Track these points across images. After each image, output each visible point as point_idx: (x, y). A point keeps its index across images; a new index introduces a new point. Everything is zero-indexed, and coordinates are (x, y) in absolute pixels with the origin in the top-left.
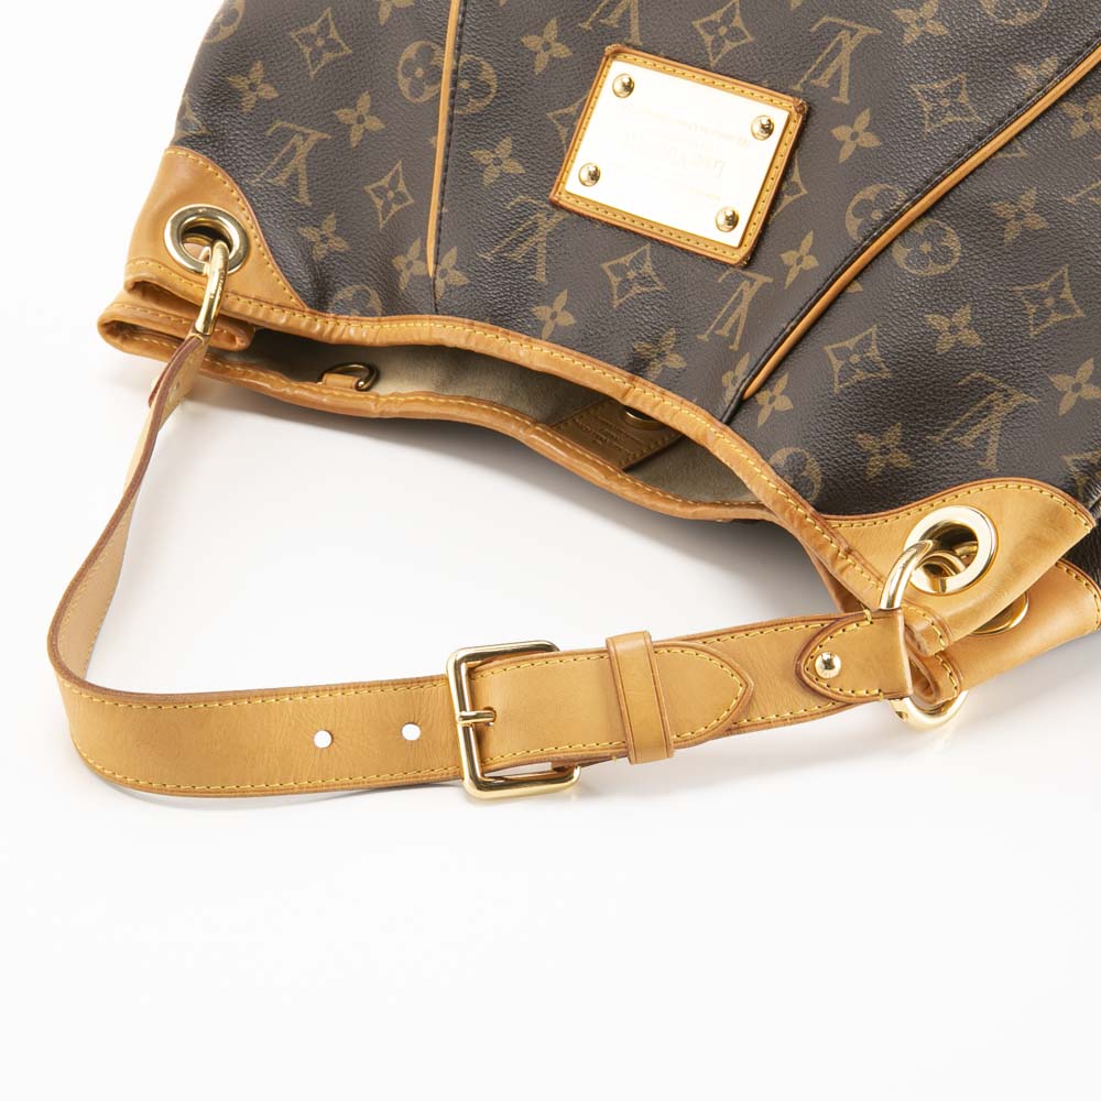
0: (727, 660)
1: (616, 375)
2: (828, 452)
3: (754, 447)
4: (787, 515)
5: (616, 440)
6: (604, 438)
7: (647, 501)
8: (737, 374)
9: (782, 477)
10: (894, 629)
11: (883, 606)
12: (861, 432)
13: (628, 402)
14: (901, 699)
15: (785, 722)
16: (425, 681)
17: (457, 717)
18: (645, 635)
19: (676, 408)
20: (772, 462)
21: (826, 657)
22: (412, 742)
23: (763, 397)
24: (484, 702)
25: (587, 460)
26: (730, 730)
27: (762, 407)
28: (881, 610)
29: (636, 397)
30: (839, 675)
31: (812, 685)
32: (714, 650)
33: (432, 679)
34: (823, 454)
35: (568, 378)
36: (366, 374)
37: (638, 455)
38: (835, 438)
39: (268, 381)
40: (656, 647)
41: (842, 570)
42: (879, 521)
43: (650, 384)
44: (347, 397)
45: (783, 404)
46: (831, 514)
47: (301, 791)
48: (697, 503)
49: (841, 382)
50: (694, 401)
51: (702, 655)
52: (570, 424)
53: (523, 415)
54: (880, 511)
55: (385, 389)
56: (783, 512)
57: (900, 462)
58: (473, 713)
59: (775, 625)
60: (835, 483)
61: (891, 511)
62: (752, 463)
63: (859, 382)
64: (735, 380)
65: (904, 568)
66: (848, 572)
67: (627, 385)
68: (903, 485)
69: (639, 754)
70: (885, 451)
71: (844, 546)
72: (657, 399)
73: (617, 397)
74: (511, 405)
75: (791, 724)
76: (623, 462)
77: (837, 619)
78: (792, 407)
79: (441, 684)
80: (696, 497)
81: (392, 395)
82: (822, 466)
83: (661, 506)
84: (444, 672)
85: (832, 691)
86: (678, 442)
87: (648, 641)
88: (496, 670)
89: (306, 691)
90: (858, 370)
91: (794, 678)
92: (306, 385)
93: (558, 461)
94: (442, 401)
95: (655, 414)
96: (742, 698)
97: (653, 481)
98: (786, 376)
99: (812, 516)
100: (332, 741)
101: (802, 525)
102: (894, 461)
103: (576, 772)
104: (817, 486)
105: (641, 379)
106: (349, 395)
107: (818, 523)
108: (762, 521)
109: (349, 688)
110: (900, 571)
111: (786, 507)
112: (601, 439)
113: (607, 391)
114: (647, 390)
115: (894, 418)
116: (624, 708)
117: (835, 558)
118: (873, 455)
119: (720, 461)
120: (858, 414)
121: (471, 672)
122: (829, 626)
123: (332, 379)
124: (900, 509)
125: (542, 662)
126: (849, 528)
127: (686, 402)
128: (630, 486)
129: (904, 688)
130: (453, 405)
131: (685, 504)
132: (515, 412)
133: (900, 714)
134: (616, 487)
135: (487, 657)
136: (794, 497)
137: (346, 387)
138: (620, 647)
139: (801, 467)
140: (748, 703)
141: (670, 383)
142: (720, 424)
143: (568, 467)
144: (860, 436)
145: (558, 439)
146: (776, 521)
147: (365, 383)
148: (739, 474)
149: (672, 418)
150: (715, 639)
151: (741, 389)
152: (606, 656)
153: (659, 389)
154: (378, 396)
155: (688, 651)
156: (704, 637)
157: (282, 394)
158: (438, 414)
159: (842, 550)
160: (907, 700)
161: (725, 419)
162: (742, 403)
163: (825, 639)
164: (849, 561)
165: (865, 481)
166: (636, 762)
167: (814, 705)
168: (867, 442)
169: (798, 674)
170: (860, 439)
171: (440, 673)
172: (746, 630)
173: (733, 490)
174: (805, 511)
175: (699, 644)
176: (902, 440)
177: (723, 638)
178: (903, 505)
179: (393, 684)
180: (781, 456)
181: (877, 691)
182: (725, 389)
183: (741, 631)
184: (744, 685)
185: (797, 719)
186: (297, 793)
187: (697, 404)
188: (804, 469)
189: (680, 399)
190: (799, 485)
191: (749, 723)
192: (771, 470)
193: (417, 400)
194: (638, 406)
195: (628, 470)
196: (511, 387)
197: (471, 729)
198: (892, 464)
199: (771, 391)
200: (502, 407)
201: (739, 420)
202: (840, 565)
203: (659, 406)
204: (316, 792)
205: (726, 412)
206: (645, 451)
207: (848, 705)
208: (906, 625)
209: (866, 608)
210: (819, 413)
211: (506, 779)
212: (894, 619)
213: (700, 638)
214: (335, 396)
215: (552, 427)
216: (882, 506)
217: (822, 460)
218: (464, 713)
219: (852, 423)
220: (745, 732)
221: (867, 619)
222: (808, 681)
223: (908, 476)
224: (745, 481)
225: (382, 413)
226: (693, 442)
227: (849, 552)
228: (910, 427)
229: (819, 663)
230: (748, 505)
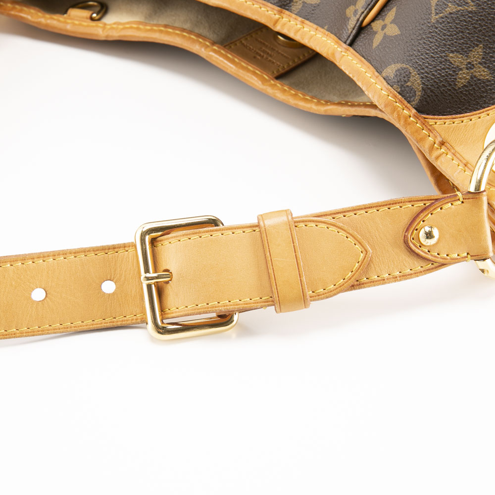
0: (351, 232)
1: (269, 9)
2: (427, 67)
3: (371, 63)
4: (395, 115)
5: (271, 56)
6: (262, 54)
7: (292, 101)
8: (357, 7)
9: (392, 86)
10: (480, 207)
11: (472, 190)
12: (452, 52)
13: (278, 28)
14: (484, 260)
15: (395, 279)
16: (120, 247)
17: (142, 278)
18: (287, 212)
19: (313, 33)
20: (384, 75)
21: (427, 229)
22: (109, 294)
23: (377, 25)
24: (163, 265)
25: (248, 70)
26: (353, 286)
27: (376, 33)
28: (469, 192)
29: (284, 24)
30: (437, 243)
31: (417, 251)
32: (341, 225)
33: (124, 246)
34: (423, 69)
35: (235, 12)
36: (98, 9)
37: (285, 67)
38: (432, 57)
39: (29, 14)
40: (296, 223)
41: (437, 158)
42: (465, 120)
43: (294, 16)
44: (83, 26)
45: (393, 30)
46: (428, 114)
47: (22, 335)
48: (327, 102)
49: (437, 14)
50: (326, 27)
51: (332, 228)
52: (238, 44)
53: (204, 38)
54: (466, 112)
55: (111, 19)
56: (392, 113)
57: (481, 75)
58: (155, 275)
59: (389, 204)
60: (432, 91)
61: (475, 112)
62: (369, 75)
63: (451, 13)
64: (356, 12)
65: (488, 159)
66: (442, 159)
67: (277, 16)
68: (483, 92)
69: (282, 307)
70: (470, 66)
71: (439, 139)
72: (299, 26)
73: (270, 25)
74: (197, 31)
75: (400, 280)
76: (275, 72)
77: (436, 200)
78: (399, 33)
79: (131, 250)
80: (327, 98)
81: (115, 24)
82: (422, 78)
83: (302, 105)
84: (134, 241)
85: (432, 255)
86: (314, 57)
87: (290, 218)
88: (172, 240)
89: (23, 258)
90: (450, 4)
91: (403, 245)
92: (56, 17)
93: (228, 71)
94: (148, 28)
95: (297, 38)
96: (362, 262)
97: (295, 86)
98: (394, 9)
99: (415, 116)
100: (46, 296)
101: (407, 123)
102: (477, 74)
103: (235, 317)
104: (419, 93)
105: (287, 12)
106: (85, 24)
107: (419, 122)
108: (376, 118)
109: (59, 254)
110: (485, 161)
111: (394, 109)
112: (260, 55)
113: (263, 21)
114: (292, 19)
115: (477, 41)
116: (271, 271)
117: (432, 148)
118: (461, 69)
119: (345, 74)
120: (450, 38)
121: (153, 241)
122: (429, 205)
123: (74, 13)
124: (481, 111)
125: (208, 235)
126: (442, 125)
127: (319, 28)
128: (279, 89)
129: (486, 251)
130: (155, 31)
131: (319, 103)
132: (199, 35)
133: (483, 271)
134: (270, 91)
135: (166, 230)
136: (401, 102)
137: (83, 17)
138: (268, 222)
139: (406, 79)
140: (366, 265)
141: (309, 14)
142: (345, 46)
143: (235, 76)
144: (451, 55)
145: (229, 55)
146: (386, 118)
147: (97, 15)
148: (359, 84)
149: (309, 42)
150: (341, 215)
151: (360, 20)
152: (257, 229)
153: (300, 19)
154: (105, 24)
155: (321, 225)
156: (334, 214)
157: (39, 23)
158: (144, 37)
159: (437, 142)
160: (488, 261)
161: (348, 42)
162: (361, 29)
163: (426, 215)
164: (442, 150)
165: (455, 90)
166: (281, 312)
167: (418, 265)
168: (457, 59)
169: (406, 242)
170: (453, 58)
171: (130, 241)
172: (365, 208)
173: (353, 92)
174: (409, 112)
175: (329, 219)
176: (483, 58)
177: (348, 214)
178: (484, 108)
179: (94, 251)
180: (391, 70)
181: (466, 254)
182: (349, 19)
183: (362, 209)
184: (364, 252)
185: (405, 277)
186: (19, 337)
187: (327, 30)
188: (409, 81)
189: (315, 26)
190: (405, 93)
191: (368, 281)
192: (383, 80)
193: (131, 28)
194: (285, 31)
195: (279, 77)
196: (197, 17)
197: (153, 286)
198: (475, 76)
199: (383, 20)
200: (190, 32)
201: (359, 43)
202: (436, 153)
203: (300, 32)
204: (33, 335)
205: (349, 37)
206: (291, 64)
207: (443, 265)
208: (488, 203)
209: (458, 190)
210: (420, 38)
211: (180, 325)
212: (480, 199)
213: (330, 214)
214: (76, 25)
215: (225, 46)
216: (467, 109)
217: (423, 73)
218: (148, 275)
219: (445, 45)
220: (364, 287)
221: (459, 199)
222: (413, 248)
223: (488, 86)
224: (364, 89)
225: (107, 36)
226: (325, 58)
227: (442, 144)
228: (490, 48)
229: (422, 234)
230: (365, 105)
